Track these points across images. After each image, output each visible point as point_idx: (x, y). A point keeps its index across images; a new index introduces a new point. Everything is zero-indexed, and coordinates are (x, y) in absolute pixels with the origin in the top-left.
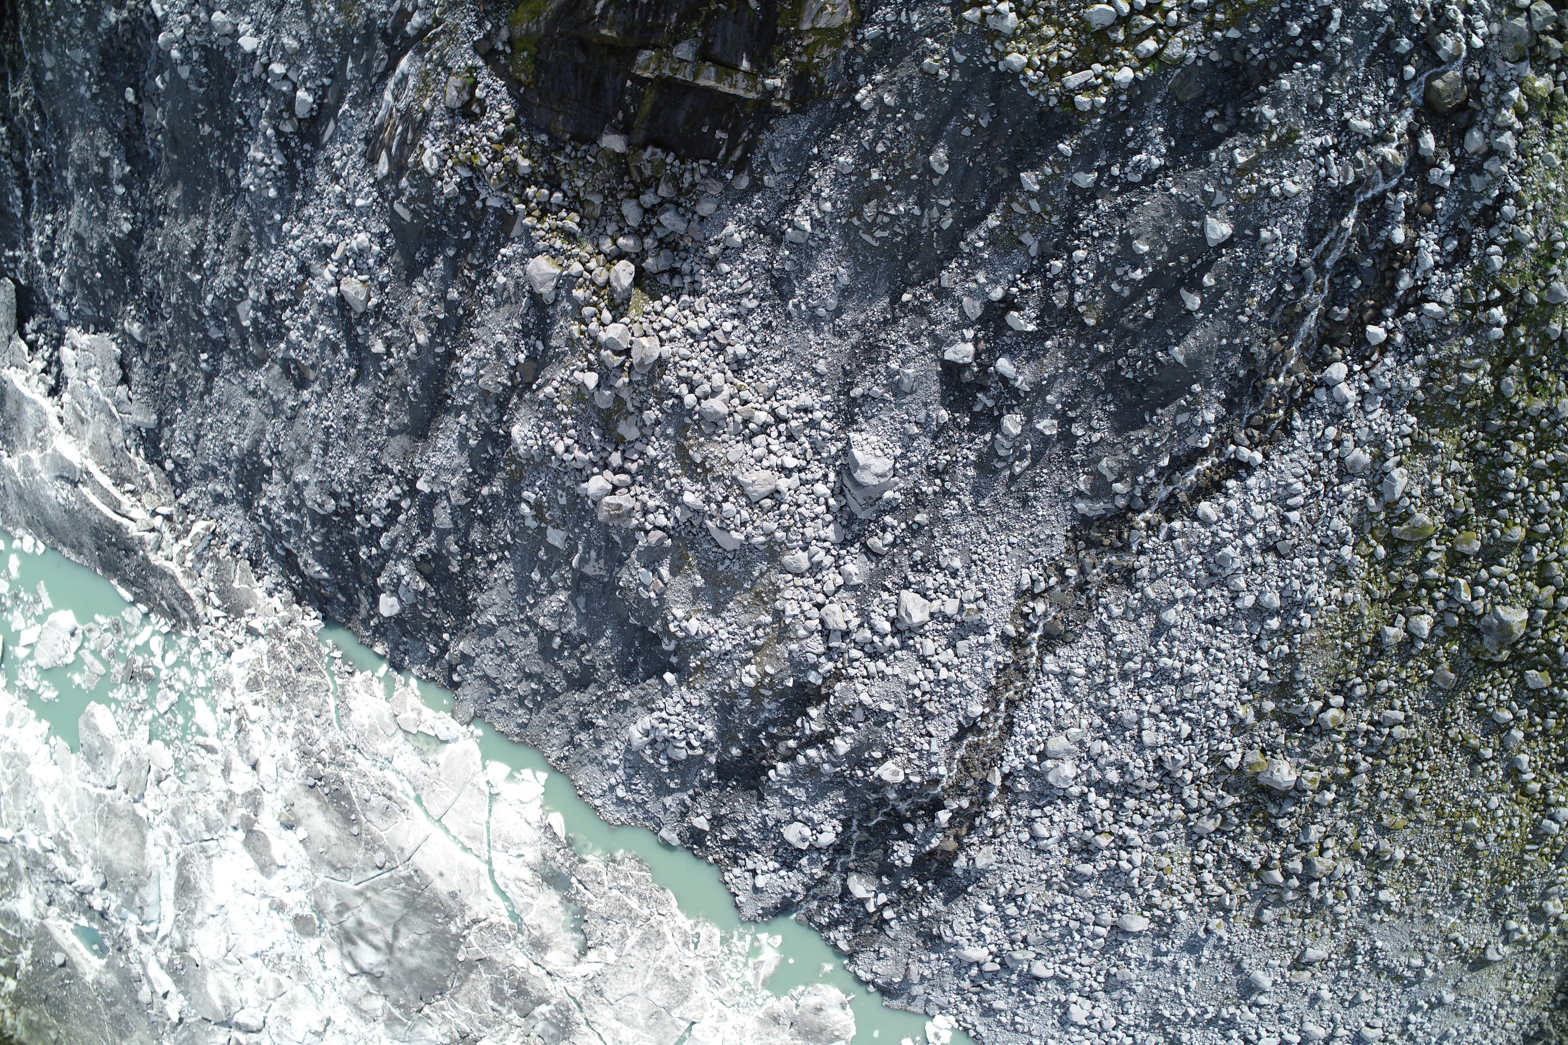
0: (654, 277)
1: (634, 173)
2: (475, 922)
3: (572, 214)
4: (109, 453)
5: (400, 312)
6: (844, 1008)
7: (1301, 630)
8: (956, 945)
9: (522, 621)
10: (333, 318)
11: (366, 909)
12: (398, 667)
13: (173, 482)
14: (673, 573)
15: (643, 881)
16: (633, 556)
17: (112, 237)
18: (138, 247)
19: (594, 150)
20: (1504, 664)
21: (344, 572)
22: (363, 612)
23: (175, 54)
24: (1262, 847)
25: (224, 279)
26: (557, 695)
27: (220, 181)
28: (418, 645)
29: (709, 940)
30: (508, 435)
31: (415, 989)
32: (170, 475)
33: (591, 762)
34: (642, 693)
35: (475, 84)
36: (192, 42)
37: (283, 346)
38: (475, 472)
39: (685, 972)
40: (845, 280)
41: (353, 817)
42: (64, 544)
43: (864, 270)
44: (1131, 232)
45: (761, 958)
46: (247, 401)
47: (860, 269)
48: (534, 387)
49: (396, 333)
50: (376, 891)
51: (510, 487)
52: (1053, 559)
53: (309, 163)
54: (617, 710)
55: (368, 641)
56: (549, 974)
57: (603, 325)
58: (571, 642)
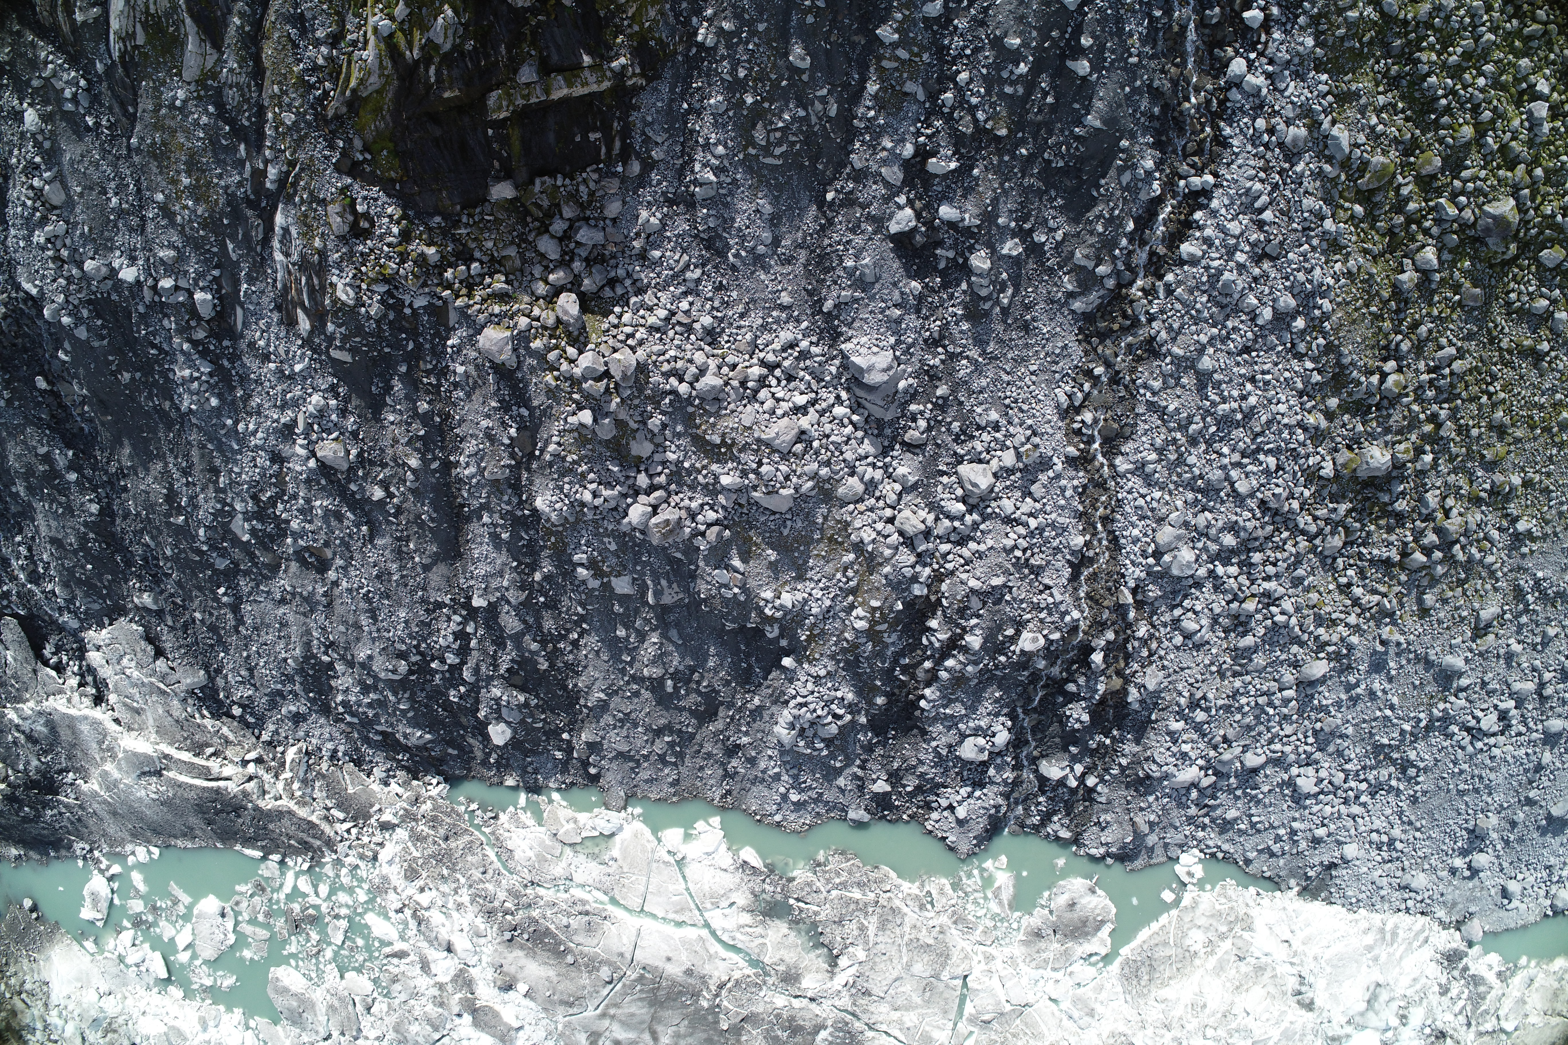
0: (597, 295)
1: (534, 210)
2: (721, 986)
3: (496, 276)
4: (176, 729)
5: (382, 450)
6: (1094, 892)
7: (1326, 316)
8: (1167, 776)
9: (628, 683)
11: (615, 1027)
12: (535, 789)
13: (248, 725)
14: (744, 561)
15: (855, 869)
16: (701, 564)
17: (86, 524)
18: (113, 522)
19: (488, 208)
20: (1516, 257)
21: (444, 726)
22: (479, 754)
23: (66, 320)
24: (1393, 538)
25: (207, 506)
26: (692, 736)
27: (160, 418)
28: (543, 758)
29: (942, 892)
30: (535, 511)
32: (242, 720)
33: (753, 784)
34: (770, 691)
35: (353, 202)
36: (76, 302)
37: (289, 541)
38: (520, 563)
39: (935, 932)
40: (768, 209)
41: (562, 948)
42: (176, 837)
43: (781, 191)
44: (998, 33)
45: (996, 885)
46: (281, 611)
47: (776, 192)
48: (537, 453)
49: (387, 472)
50: (616, 1005)
51: (559, 560)
52: (1076, 367)
53: (235, 357)
54: (754, 721)
55: (496, 780)
56: (812, 1000)
57: (572, 361)
58: (682, 678)
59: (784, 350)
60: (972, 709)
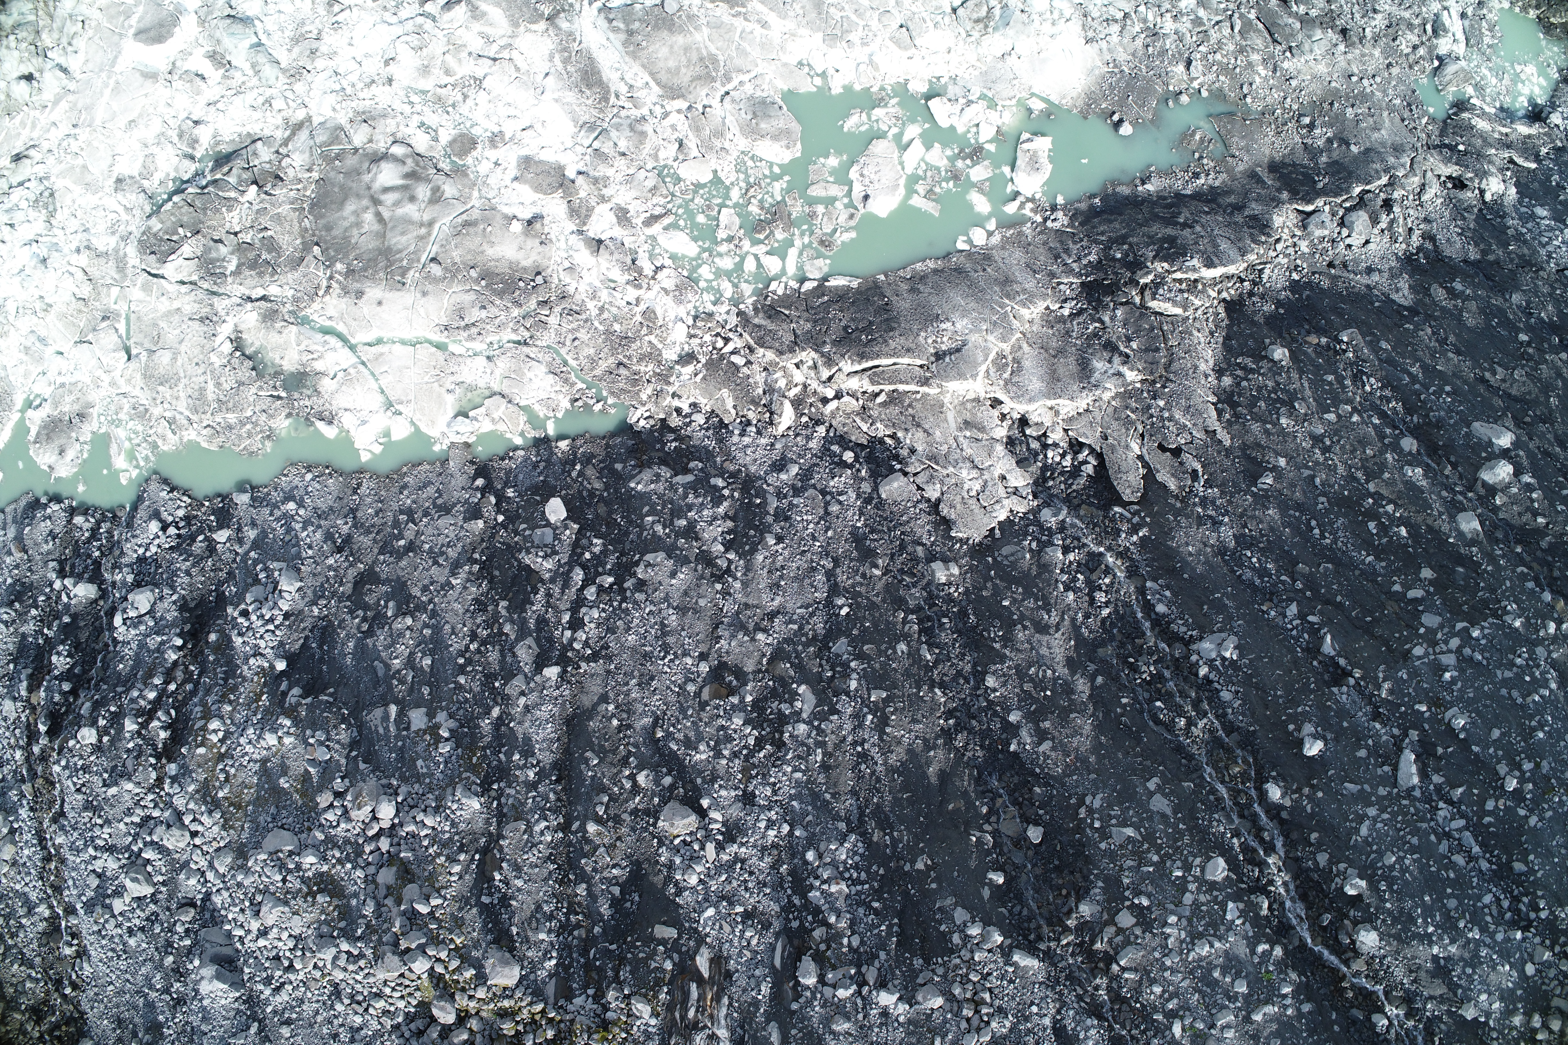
2: (329, 287)
3: (513, 1033)
4: (920, 416)
5: (634, 830)
6: (50, 467)
9: (431, 601)
10: (700, 773)
11: (416, 216)
12: (539, 444)
13: (839, 440)
14: (307, 774)
15: (237, 442)
16: (343, 761)
17: (1003, 658)
18: (974, 666)
23: (976, 931)
26: (381, 551)
27: (887, 818)
28: (528, 483)
29: (165, 438)
31: (333, 185)
32: (845, 446)
33: (331, 508)
34: (302, 626)
36: (962, 953)
37: (749, 699)
38: (508, 726)
39: (160, 398)
41: (483, 283)
42: (934, 272)
45: (124, 455)
46: (776, 603)
48: (477, 857)
49: (631, 805)
50: (421, 238)
51: (472, 737)
53: (787, 908)
54: (322, 585)
55: (579, 442)
56: (250, 299)
57: (439, 960)
58: (378, 620)
59: (283, 984)
60: (142, 645)
